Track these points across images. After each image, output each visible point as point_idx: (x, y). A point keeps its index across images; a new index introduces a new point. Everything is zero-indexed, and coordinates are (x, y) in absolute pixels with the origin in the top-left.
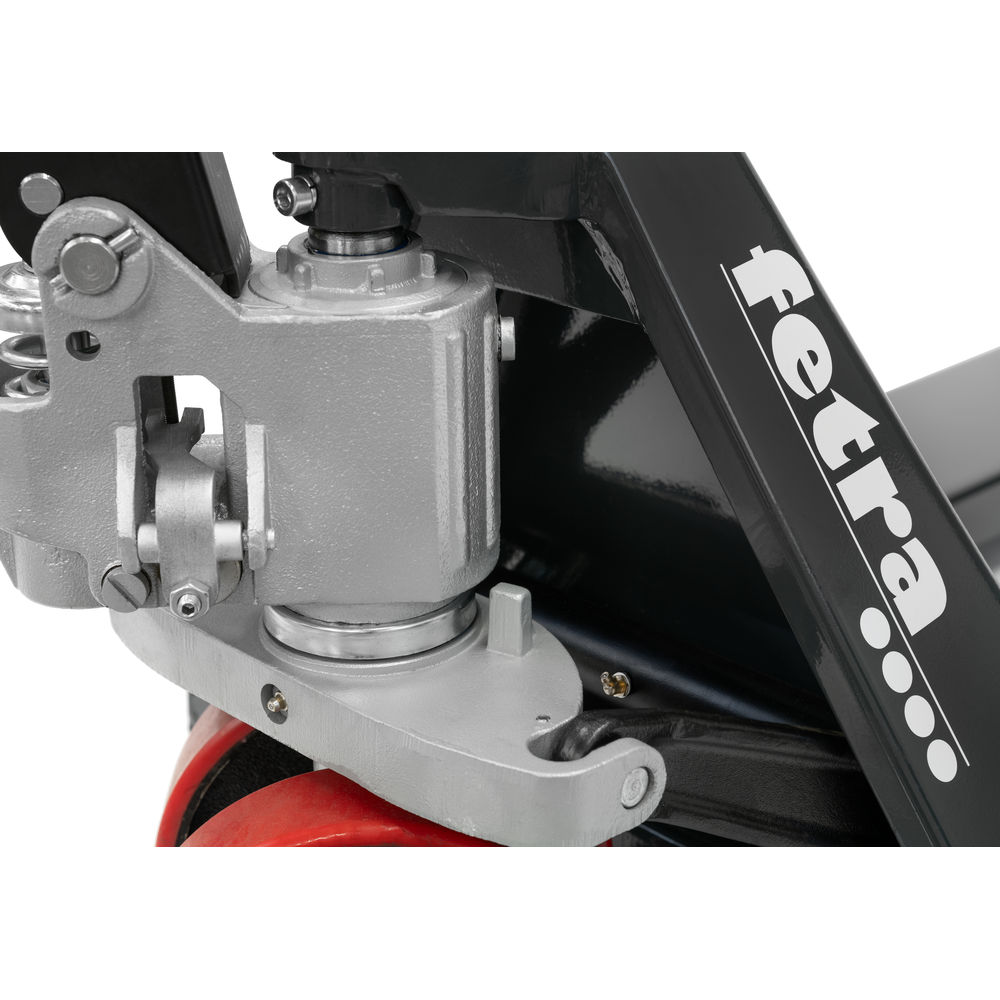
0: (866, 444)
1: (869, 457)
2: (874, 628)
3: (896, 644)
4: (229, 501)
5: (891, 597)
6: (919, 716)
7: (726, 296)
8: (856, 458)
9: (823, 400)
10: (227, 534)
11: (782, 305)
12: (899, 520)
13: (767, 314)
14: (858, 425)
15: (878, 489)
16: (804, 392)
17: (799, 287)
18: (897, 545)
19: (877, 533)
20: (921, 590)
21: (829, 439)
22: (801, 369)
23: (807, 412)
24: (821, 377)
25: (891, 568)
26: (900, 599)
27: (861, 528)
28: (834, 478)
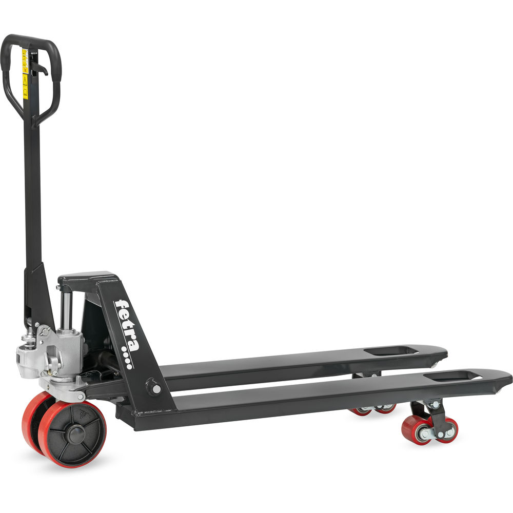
0: (131, 327)
1: (132, 328)
2: (124, 349)
3: (127, 352)
4: (59, 362)
5: (128, 346)
6: (127, 361)
7: (113, 306)
8: (129, 328)
9: (126, 320)
10: (59, 364)
11: (122, 307)
12: (134, 337)
13: (120, 308)
14: (131, 324)
15: (131, 333)
16: (123, 319)
17: (127, 306)
18: (132, 340)
19: (129, 338)
20: (134, 346)
21: (125, 325)
22: (123, 316)
23: (122, 321)
24: (126, 317)
25: (130, 343)
26: (130, 347)
27: (126, 337)
28: (124, 330)
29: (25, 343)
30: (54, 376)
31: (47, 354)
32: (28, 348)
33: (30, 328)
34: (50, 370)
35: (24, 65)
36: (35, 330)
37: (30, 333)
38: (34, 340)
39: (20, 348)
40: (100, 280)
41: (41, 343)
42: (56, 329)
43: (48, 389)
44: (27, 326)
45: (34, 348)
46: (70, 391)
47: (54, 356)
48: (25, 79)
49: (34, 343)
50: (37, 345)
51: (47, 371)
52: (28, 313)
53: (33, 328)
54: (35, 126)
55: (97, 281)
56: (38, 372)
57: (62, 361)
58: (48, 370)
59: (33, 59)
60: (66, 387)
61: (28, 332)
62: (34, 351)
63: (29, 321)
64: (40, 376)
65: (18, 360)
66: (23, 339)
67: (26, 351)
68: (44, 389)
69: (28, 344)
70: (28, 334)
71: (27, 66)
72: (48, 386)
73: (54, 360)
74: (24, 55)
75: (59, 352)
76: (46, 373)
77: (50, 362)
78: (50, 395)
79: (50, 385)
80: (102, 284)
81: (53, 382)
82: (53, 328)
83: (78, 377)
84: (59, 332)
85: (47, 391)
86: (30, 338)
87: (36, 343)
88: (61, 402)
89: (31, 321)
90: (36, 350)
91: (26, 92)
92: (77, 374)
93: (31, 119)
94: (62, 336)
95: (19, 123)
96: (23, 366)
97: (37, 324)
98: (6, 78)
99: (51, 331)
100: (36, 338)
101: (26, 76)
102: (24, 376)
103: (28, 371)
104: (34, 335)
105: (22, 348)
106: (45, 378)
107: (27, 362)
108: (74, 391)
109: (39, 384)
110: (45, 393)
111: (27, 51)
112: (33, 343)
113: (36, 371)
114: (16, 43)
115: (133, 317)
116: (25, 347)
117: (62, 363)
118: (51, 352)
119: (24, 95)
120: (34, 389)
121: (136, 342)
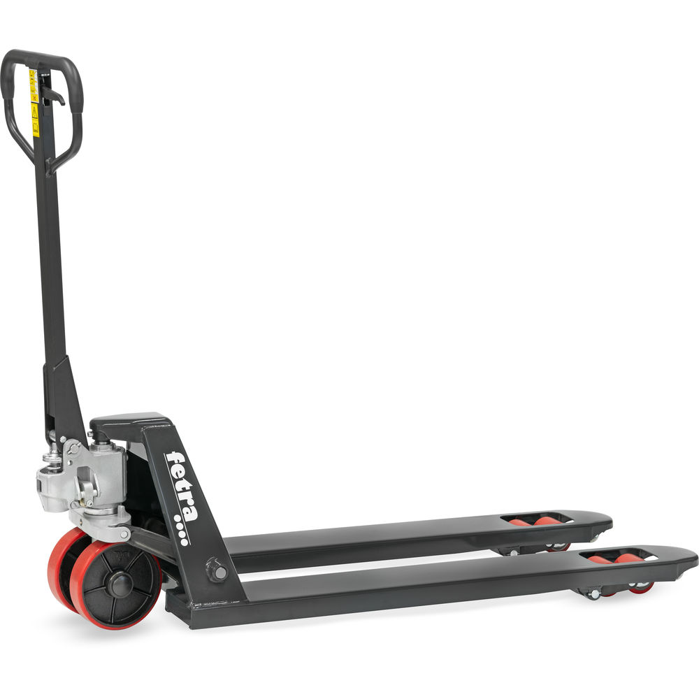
0: (188, 488)
1: (188, 491)
2: (177, 518)
3: (181, 522)
4: (95, 487)
5: (183, 514)
6: (182, 534)
7: (163, 460)
8: (184, 490)
9: (181, 479)
10: (95, 491)
11: (176, 462)
12: (191, 502)
13: (172, 463)
14: (187, 485)
15: (187, 496)
16: (176, 477)
17: (182, 459)
18: (189, 506)
19: (184, 503)
20: (191, 515)
21: (179, 486)
22: (177, 473)
23: (175, 481)
24: (181, 475)
25: (185, 510)
26: (186, 515)
27: (181, 502)
28: (178, 492)
29: (48, 464)
30: (89, 508)
31: (78, 478)
32: (52, 471)
33: (54, 444)
34: (82, 499)
35: (32, 91)
36: (61, 447)
37: (55, 451)
38: (59, 460)
39: (41, 471)
40: (145, 425)
41: (69, 463)
42: (89, 444)
43: (81, 525)
44: (50, 442)
45: (59, 471)
46: (109, 526)
47: (87, 480)
48: (34, 110)
49: (61, 465)
50: (64, 467)
51: (79, 502)
52: (50, 424)
53: (57, 444)
54: (50, 173)
55: (142, 426)
56: (66, 503)
57: (98, 486)
58: (80, 499)
59: (45, 83)
60: (105, 521)
61: (52, 449)
62: (60, 474)
63: (53, 434)
64: (69, 507)
65: (40, 488)
66: (44, 459)
67: (49, 476)
68: (76, 524)
69: (52, 466)
70: (51, 453)
71: (37, 92)
72: (81, 521)
73: (88, 486)
74: (32, 77)
75: (94, 474)
76: (77, 503)
77: (82, 489)
78: (83, 533)
79: (84, 520)
80: (148, 431)
81: (87, 516)
82: (85, 444)
83: (121, 508)
84: (93, 448)
85: (80, 527)
86: (55, 458)
87: (62, 463)
88: (98, 542)
89: (54, 435)
90: (63, 473)
91: (37, 127)
92: (119, 504)
93: (45, 163)
94: (97, 453)
95: (29, 169)
96: (46, 495)
97: (63, 439)
98: (9, 109)
99: (83, 447)
100: (62, 457)
101: (36, 106)
102: (47, 508)
103: (54, 502)
104: (60, 453)
105: (44, 471)
106: (76, 510)
107: (51, 490)
108: (116, 526)
109: (70, 518)
110: (77, 529)
111: (35, 72)
112: (58, 465)
113: (64, 501)
114: (21, 62)
115: (190, 475)
116: (49, 470)
117: (98, 490)
118: (83, 476)
119: (35, 131)
120: (62, 525)
121: (193, 509)
